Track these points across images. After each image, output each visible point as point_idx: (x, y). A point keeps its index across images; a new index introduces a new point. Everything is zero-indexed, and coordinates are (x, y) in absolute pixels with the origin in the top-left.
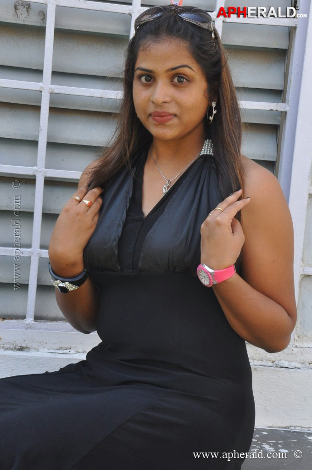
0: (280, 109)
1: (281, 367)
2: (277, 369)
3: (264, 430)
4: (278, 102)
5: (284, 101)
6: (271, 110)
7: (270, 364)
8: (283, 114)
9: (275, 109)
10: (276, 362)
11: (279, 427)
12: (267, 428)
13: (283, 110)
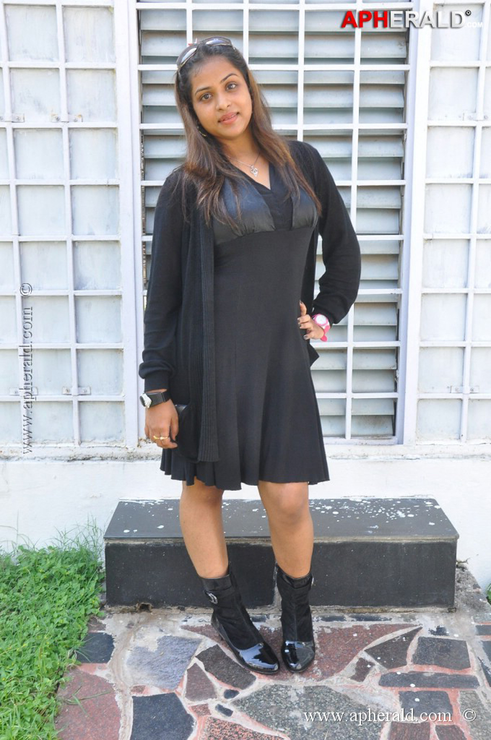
0: (397, 293)
1: (408, 459)
2: (405, 461)
3: (399, 500)
4: (395, 288)
5: (399, 287)
6: (392, 294)
7: (401, 457)
8: (400, 296)
9: (393, 293)
10: (404, 456)
11: (408, 497)
12: (400, 498)
13: (399, 293)
